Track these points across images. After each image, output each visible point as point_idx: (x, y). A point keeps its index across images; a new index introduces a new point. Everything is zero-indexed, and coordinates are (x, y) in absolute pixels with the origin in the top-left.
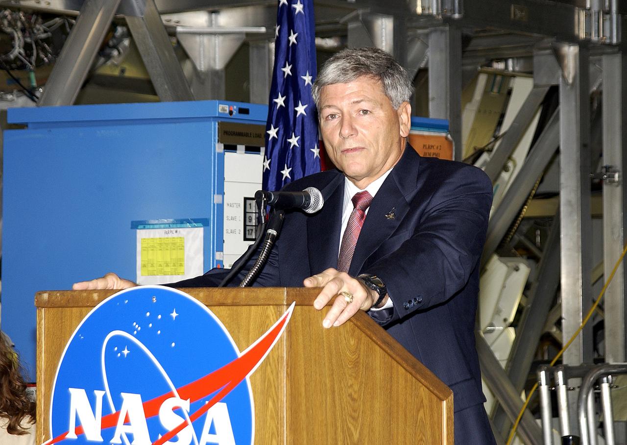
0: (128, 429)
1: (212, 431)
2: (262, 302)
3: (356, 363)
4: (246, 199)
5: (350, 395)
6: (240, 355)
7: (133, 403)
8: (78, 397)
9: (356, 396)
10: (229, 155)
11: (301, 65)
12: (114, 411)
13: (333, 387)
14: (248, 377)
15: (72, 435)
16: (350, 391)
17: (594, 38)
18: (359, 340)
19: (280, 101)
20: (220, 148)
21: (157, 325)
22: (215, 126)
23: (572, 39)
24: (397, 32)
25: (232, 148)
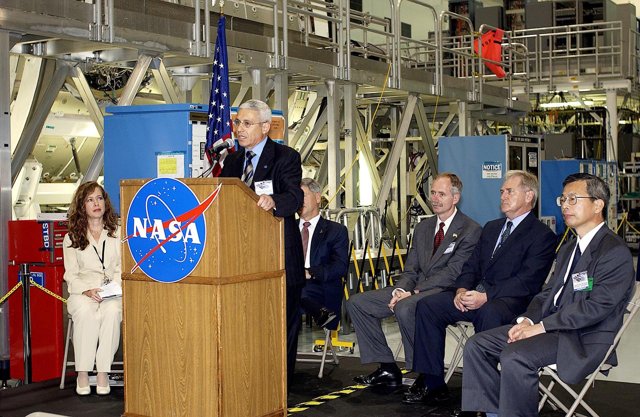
0: (157, 233)
1: (190, 234)
2: (209, 183)
3: (246, 207)
4: (201, 143)
5: (244, 220)
6: (200, 204)
7: (158, 223)
8: (137, 221)
9: (246, 220)
10: (194, 125)
11: (222, 89)
12: (151, 226)
13: (237, 216)
14: (203, 213)
15: (135, 235)
16: (244, 218)
17: (341, 78)
18: (247, 198)
19: (214, 103)
20: (190, 122)
21: (168, 192)
22: (188, 113)
23: (332, 79)
24: (261, 75)
25: (196, 123)
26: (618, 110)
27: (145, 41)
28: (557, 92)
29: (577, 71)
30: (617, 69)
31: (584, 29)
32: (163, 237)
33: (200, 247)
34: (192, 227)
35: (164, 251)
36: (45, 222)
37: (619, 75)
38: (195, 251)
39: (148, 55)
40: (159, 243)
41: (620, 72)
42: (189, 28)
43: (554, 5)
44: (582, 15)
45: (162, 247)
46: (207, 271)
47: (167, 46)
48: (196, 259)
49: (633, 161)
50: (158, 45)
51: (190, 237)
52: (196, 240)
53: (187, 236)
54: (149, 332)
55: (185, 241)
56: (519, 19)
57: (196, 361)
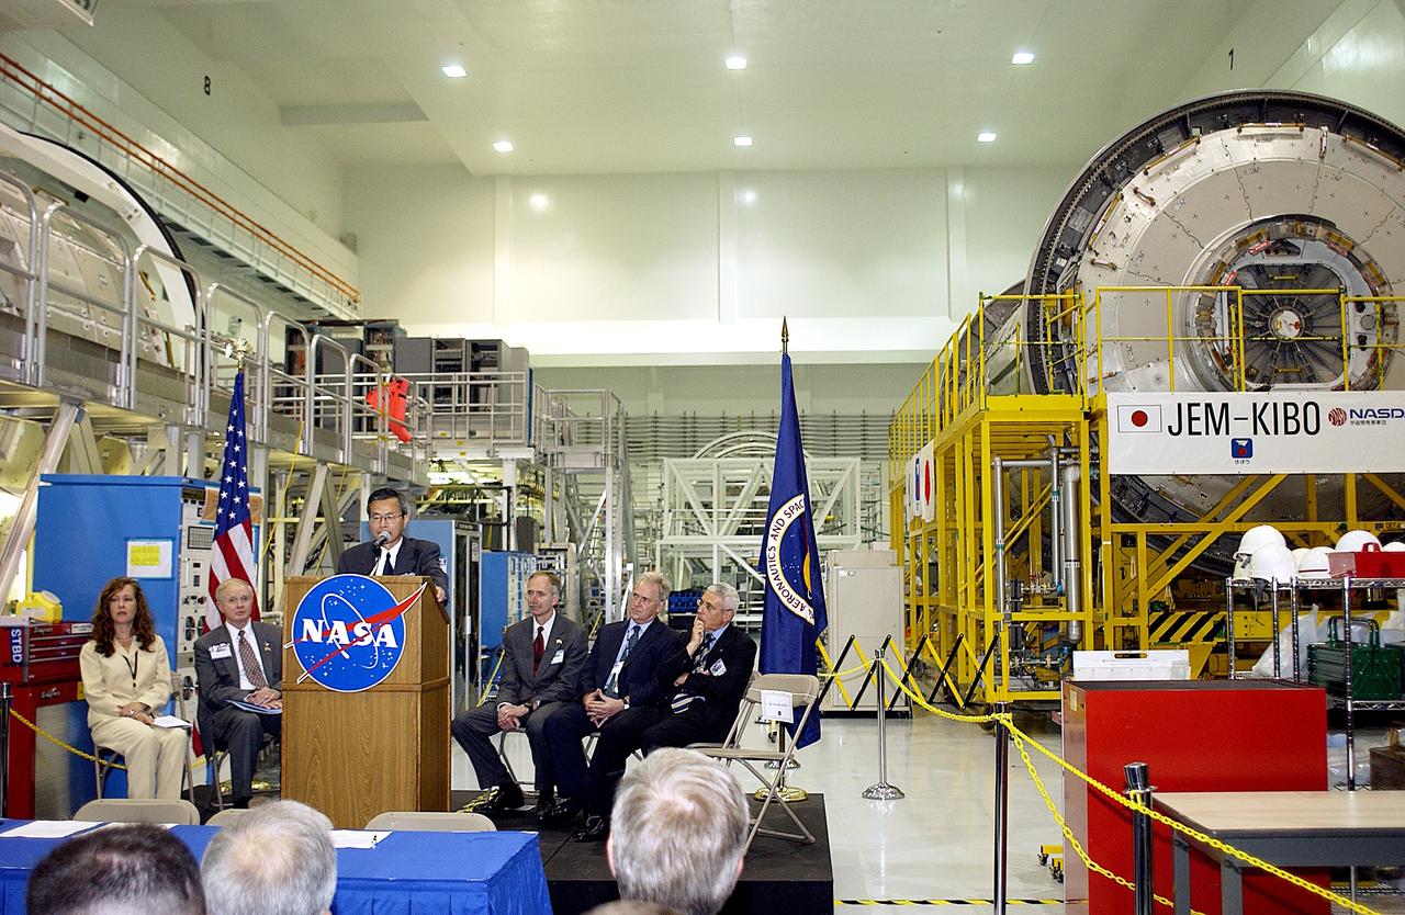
0: (337, 637)
1: (383, 636)
6: (398, 605)
7: (339, 626)
8: (308, 624)
10: (186, 505)
12: (329, 629)
14: (402, 614)
15: (305, 639)
19: (229, 479)
20: (179, 501)
21: (354, 592)
22: (180, 490)
24: (180, 433)
25: (186, 501)
26: (518, 486)
27: (70, 386)
28: (435, 459)
29: (466, 434)
30: (517, 434)
31: (472, 378)
32: (345, 640)
33: (396, 652)
34: (387, 630)
35: (347, 656)
36: (15, 628)
37: (520, 441)
38: (389, 656)
39: (72, 405)
40: (340, 648)
41: (521, 438)
42: (112, 370)
43: (434, 343)
44: (470, 359)
45: (343, 652)
46: (403, 676)
47: (92, 393)
48: (391, 664)
49: (536, 553)
50: (83, 392)
51: (383, 640)
52: (391, 643)
53: (379, 639)
54: (320, 750)
55: (377, 644)
56: (384, 358)
57: (386, 777)
